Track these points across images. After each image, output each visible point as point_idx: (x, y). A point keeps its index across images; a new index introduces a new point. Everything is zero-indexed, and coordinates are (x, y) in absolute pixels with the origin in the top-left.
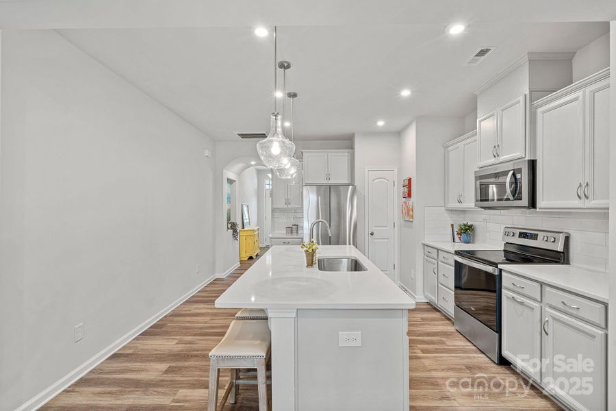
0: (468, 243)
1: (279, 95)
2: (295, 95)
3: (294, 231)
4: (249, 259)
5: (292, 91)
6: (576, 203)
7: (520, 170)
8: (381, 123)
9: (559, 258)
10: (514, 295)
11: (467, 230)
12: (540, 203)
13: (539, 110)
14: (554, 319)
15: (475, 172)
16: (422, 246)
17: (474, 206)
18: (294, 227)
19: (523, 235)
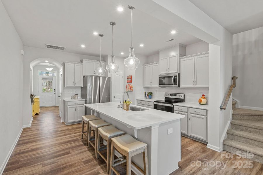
0: (151, 98)
1: (96, 33)
2: (102, 36)
3: (76, 97)
4: (35, 115)
5: (102, 34)
6: (192, 86)
7: (176, 76)
8: (122, 53)
9: (182, 101)
10: (179, 112)
11: (151, 94)
12: (181, 85)
13: (181, 60)
14: (192, 116)
15: (159, 75)
16: (136, 100)
17: (158, 86)
18: (76, 96)
19: (171, 95)
